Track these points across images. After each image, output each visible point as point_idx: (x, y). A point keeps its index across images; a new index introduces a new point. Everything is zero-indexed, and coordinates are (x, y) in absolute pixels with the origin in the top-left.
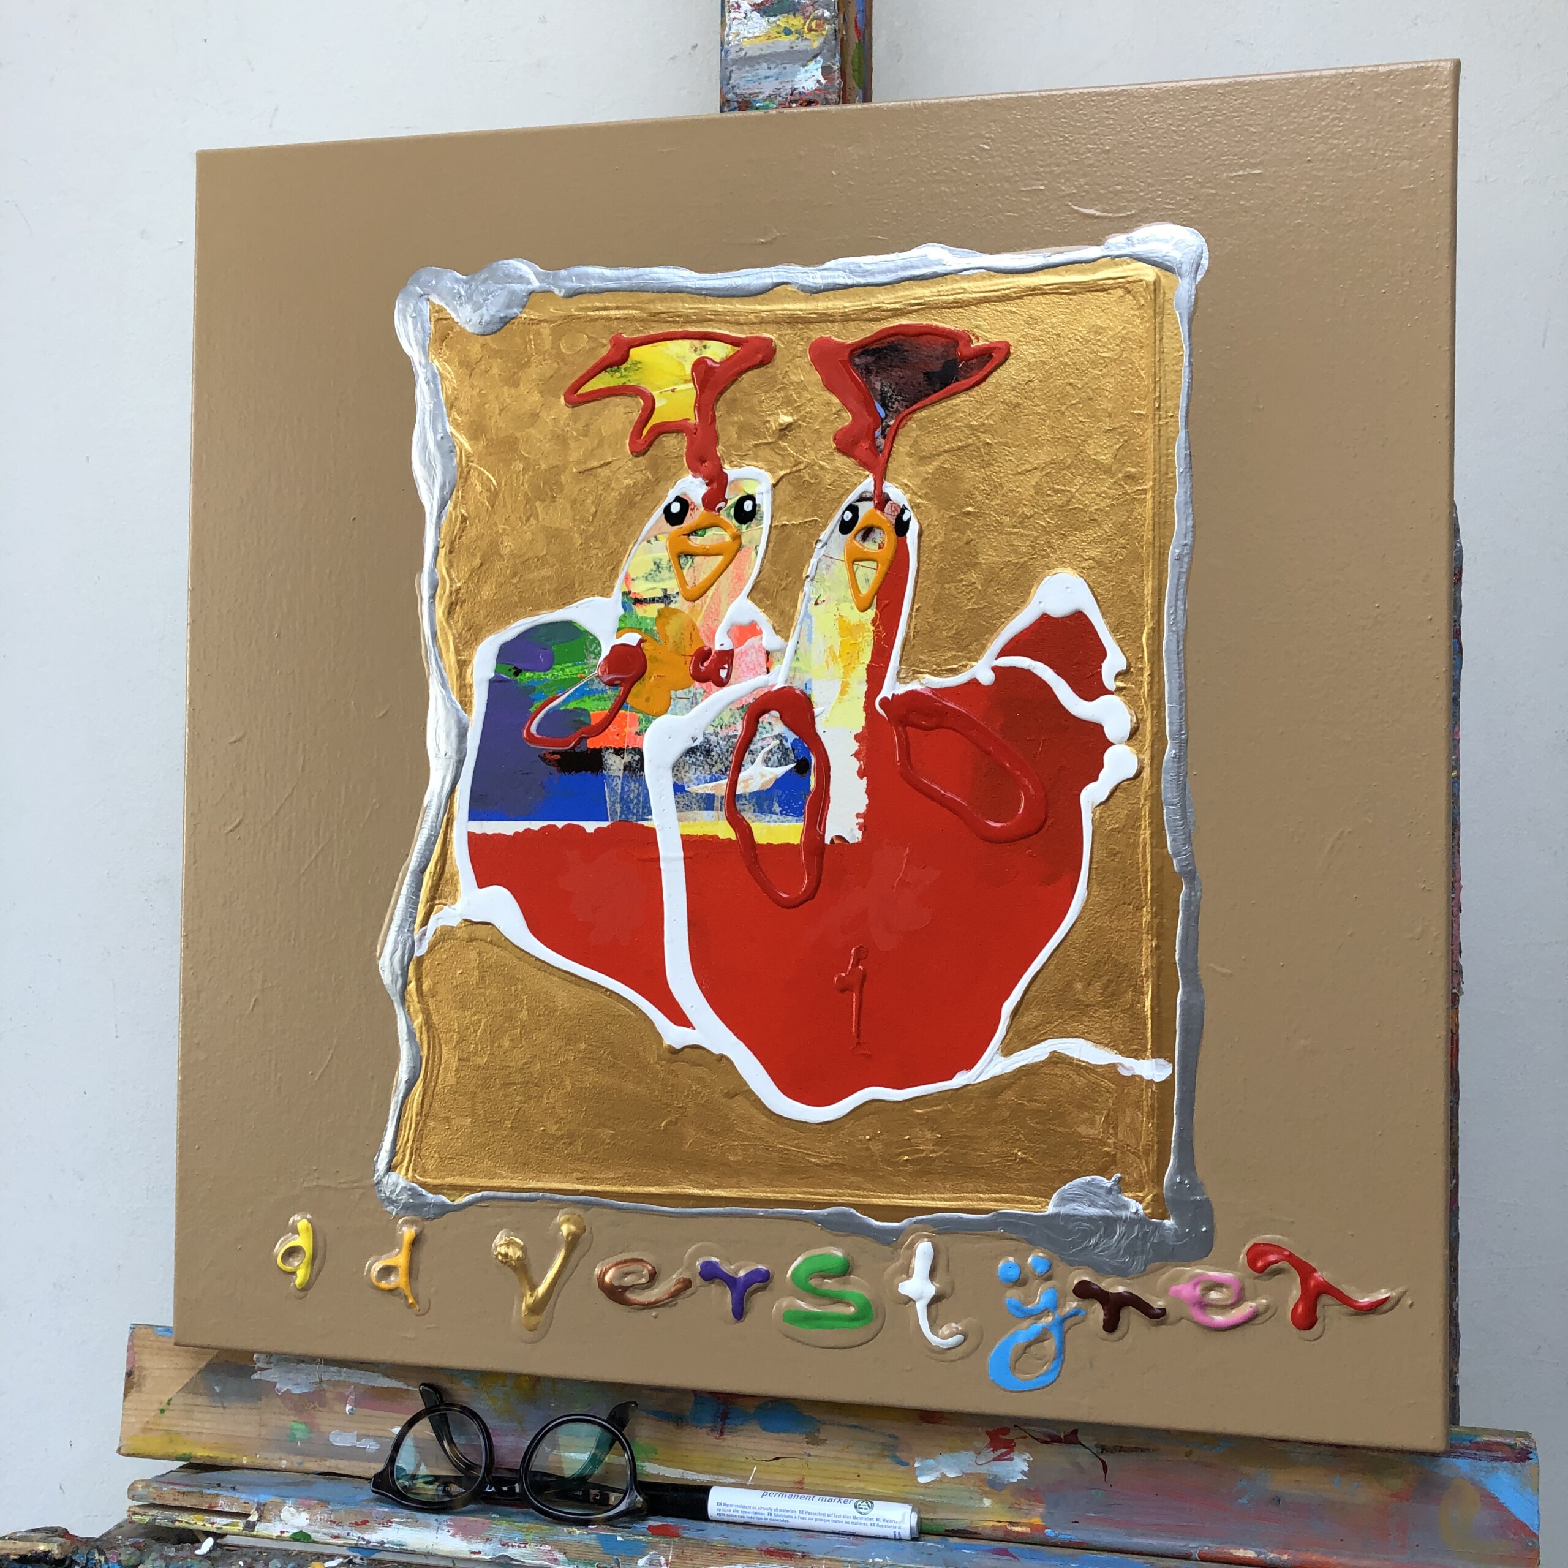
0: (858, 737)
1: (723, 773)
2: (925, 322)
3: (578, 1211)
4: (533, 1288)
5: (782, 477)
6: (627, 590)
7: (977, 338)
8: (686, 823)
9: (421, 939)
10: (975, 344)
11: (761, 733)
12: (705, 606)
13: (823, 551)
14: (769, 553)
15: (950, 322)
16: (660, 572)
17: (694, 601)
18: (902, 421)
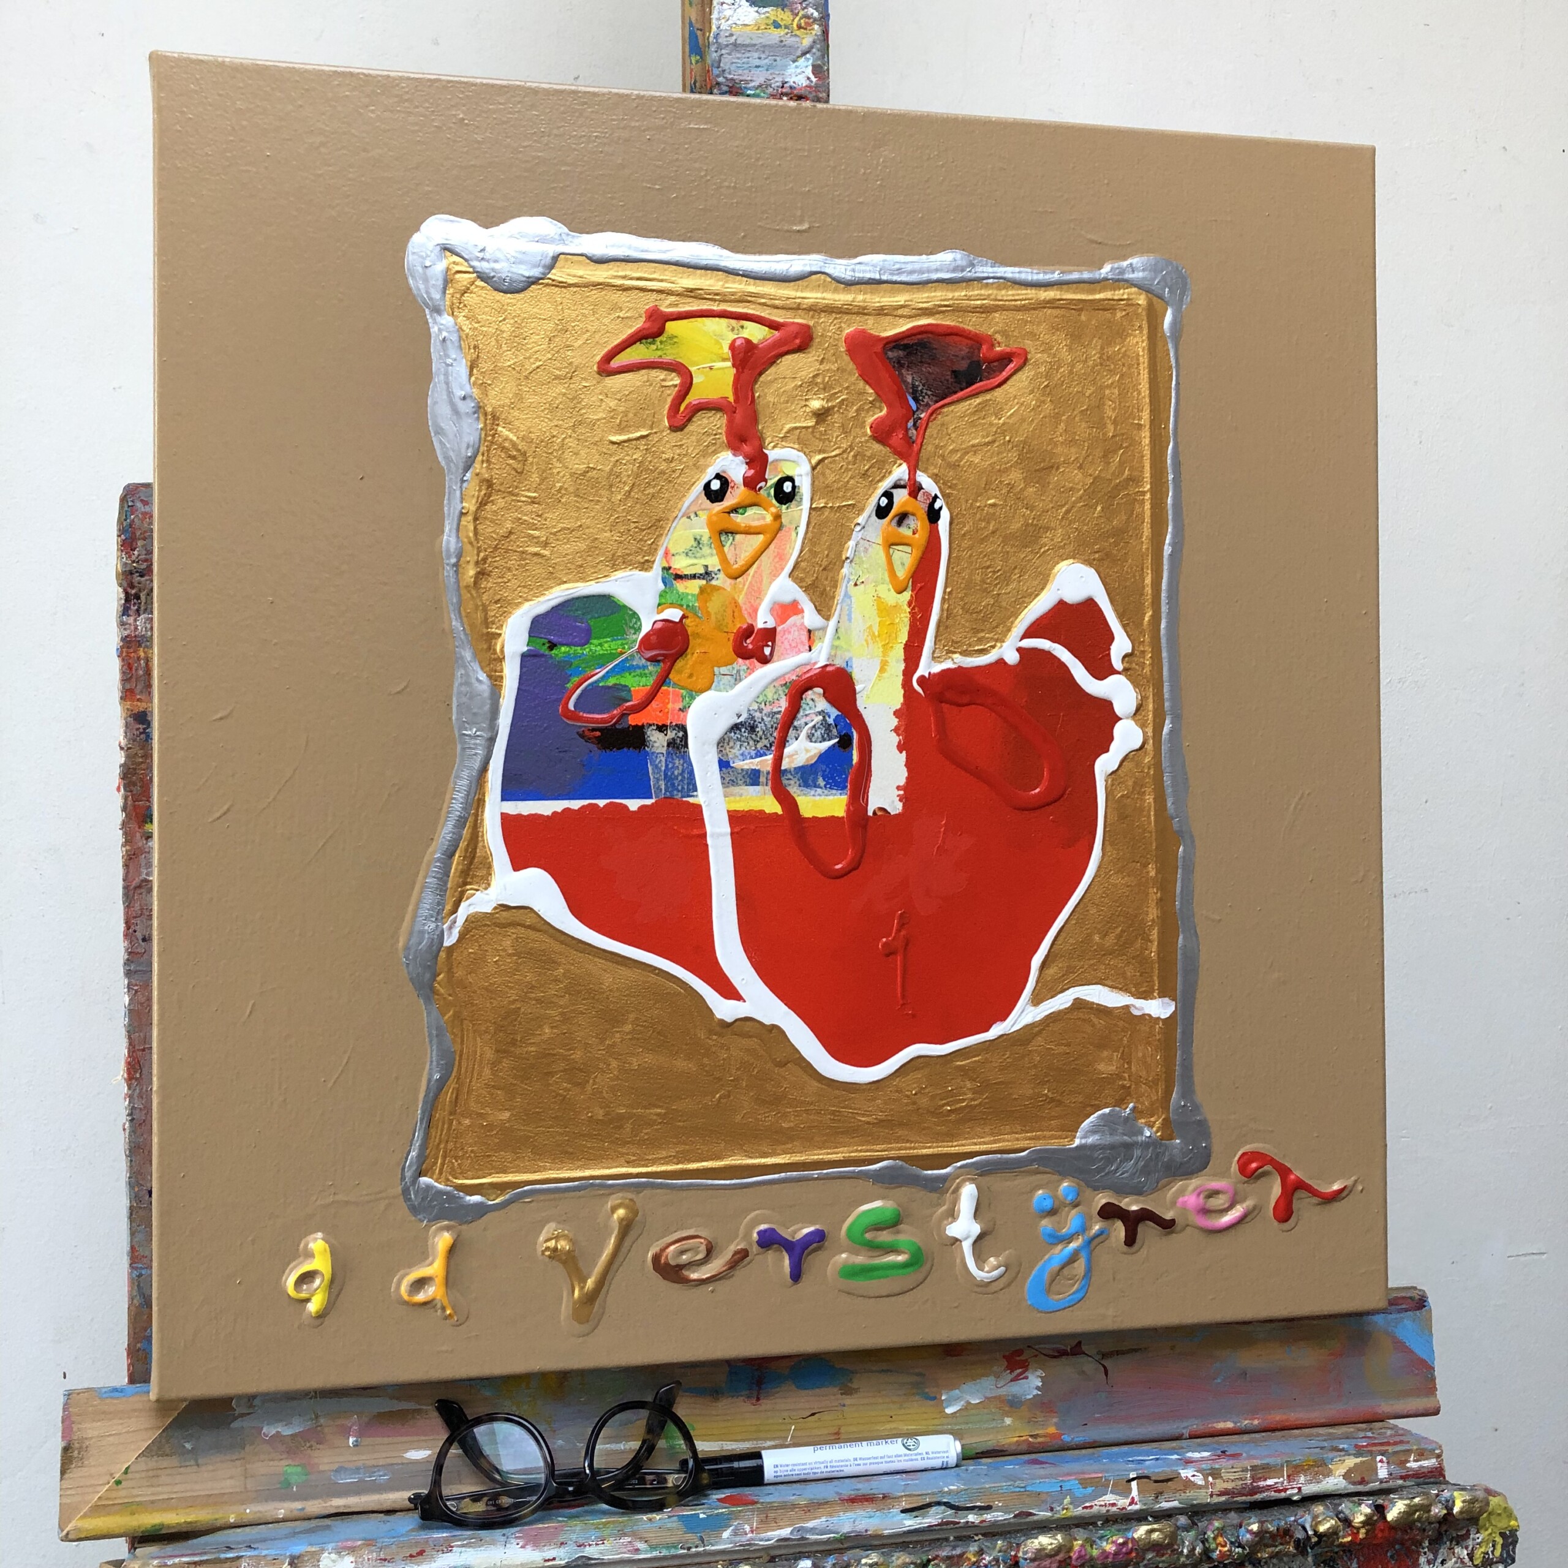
0: (897, 713)
1: (768, 749)
3: (630, 1195)
4: (583, 1280)
5: (821, 461)
6: (667, 565)
8: (732, 798)
11: (804, 709)
12: (747, 583)
13: (860, 535)
14: (810, 535)
16: (701, 549)
17: (736, 578)
18: (931, 414)
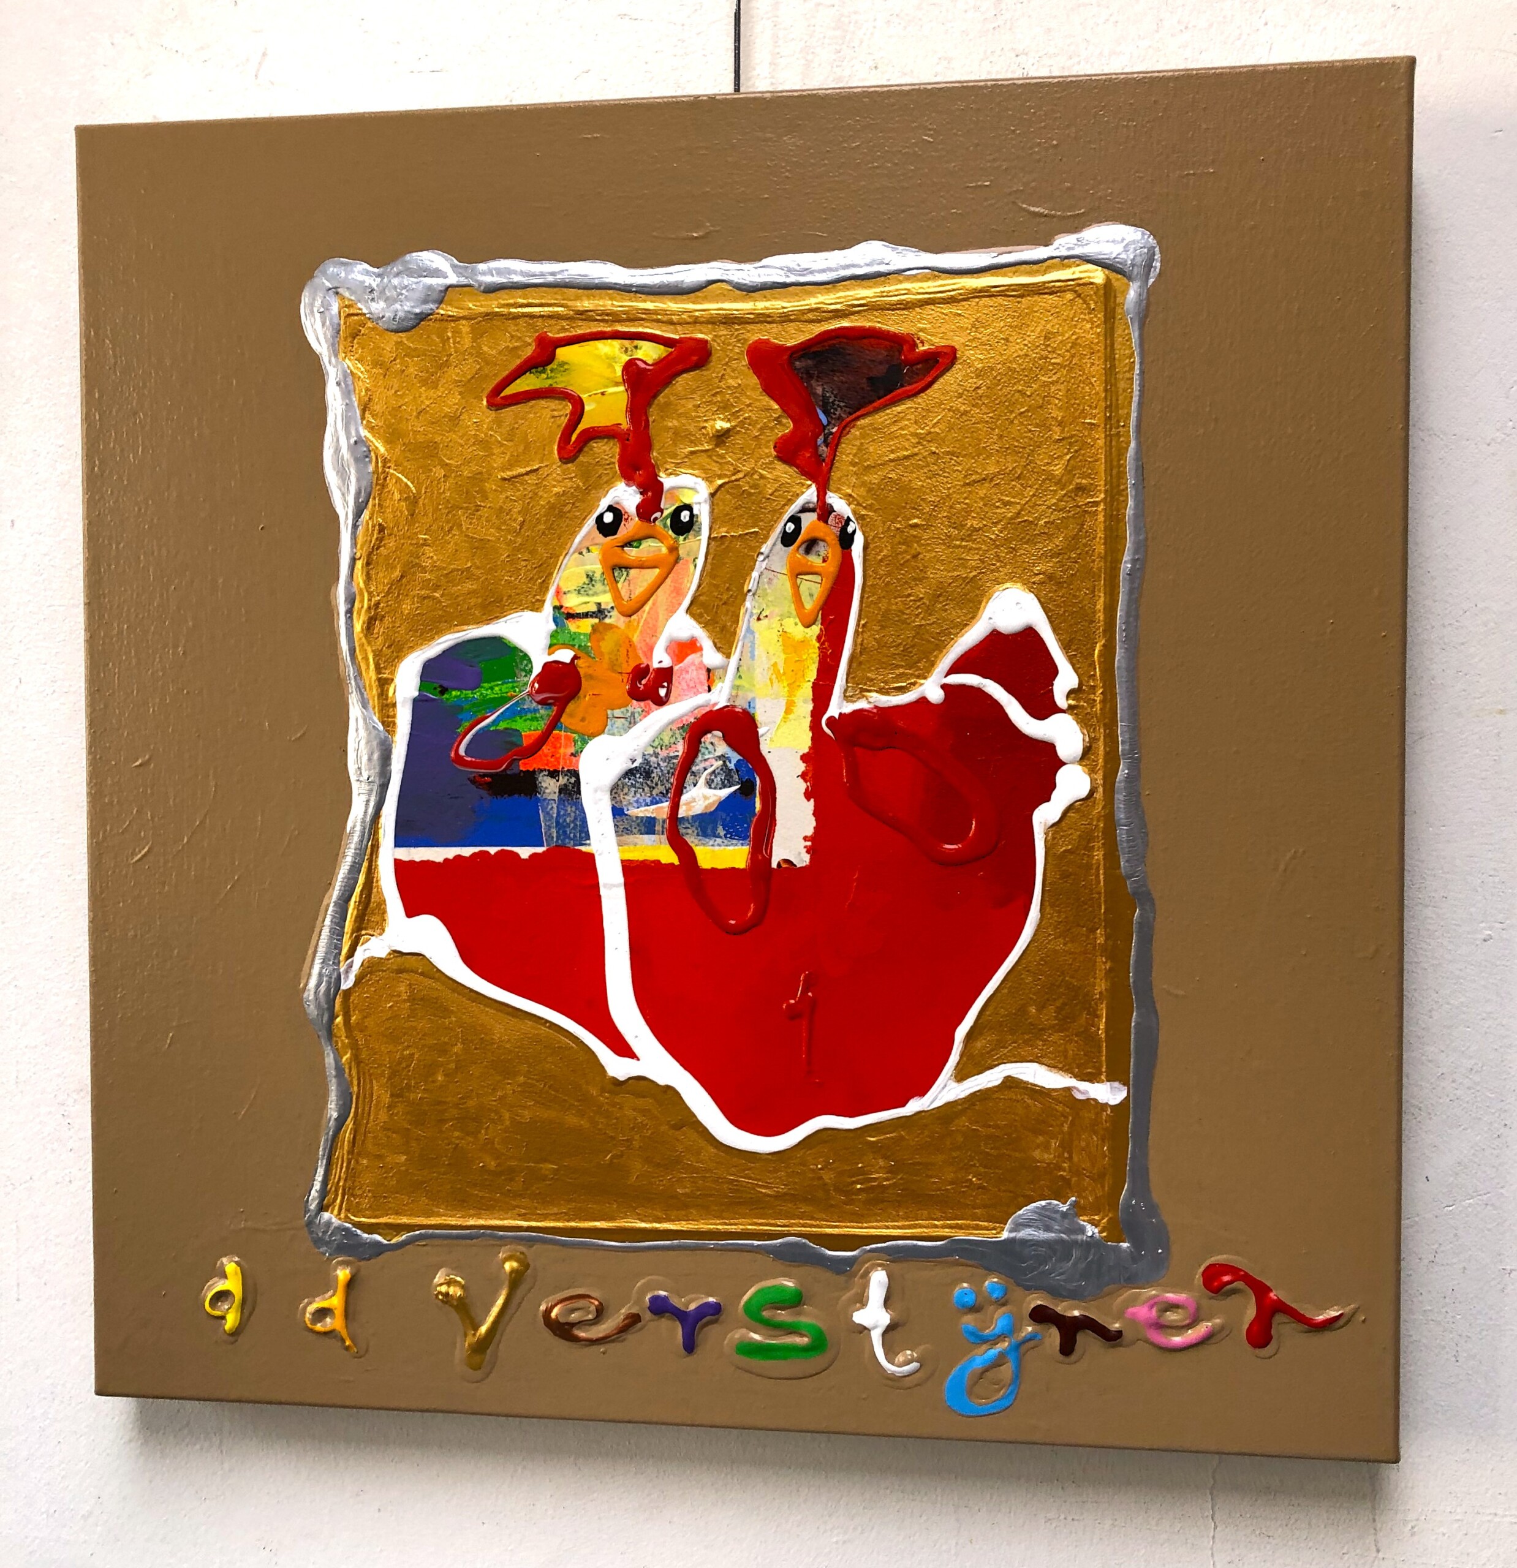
0: (804, 758)
1: (664, 795)
2: (868, 324)
3: (522, 1248)
4: (476, 1328)
5: (721, 486)
6: (558, 604)
7: (922, 342)
8: (626, 847)
9: (347, 972)
10: (921, 348)
11: (703, 754)
12: (642, 621)
13: (764, 565)
14: (709, 567)
15: (893, 324)
16: (593, 585)
17: (630, 616)
18: (844, 428)
